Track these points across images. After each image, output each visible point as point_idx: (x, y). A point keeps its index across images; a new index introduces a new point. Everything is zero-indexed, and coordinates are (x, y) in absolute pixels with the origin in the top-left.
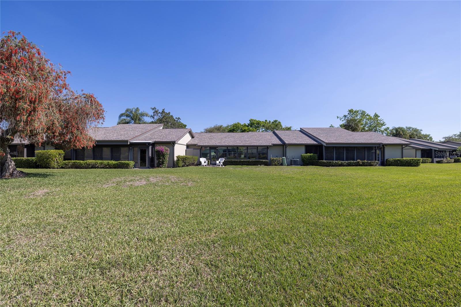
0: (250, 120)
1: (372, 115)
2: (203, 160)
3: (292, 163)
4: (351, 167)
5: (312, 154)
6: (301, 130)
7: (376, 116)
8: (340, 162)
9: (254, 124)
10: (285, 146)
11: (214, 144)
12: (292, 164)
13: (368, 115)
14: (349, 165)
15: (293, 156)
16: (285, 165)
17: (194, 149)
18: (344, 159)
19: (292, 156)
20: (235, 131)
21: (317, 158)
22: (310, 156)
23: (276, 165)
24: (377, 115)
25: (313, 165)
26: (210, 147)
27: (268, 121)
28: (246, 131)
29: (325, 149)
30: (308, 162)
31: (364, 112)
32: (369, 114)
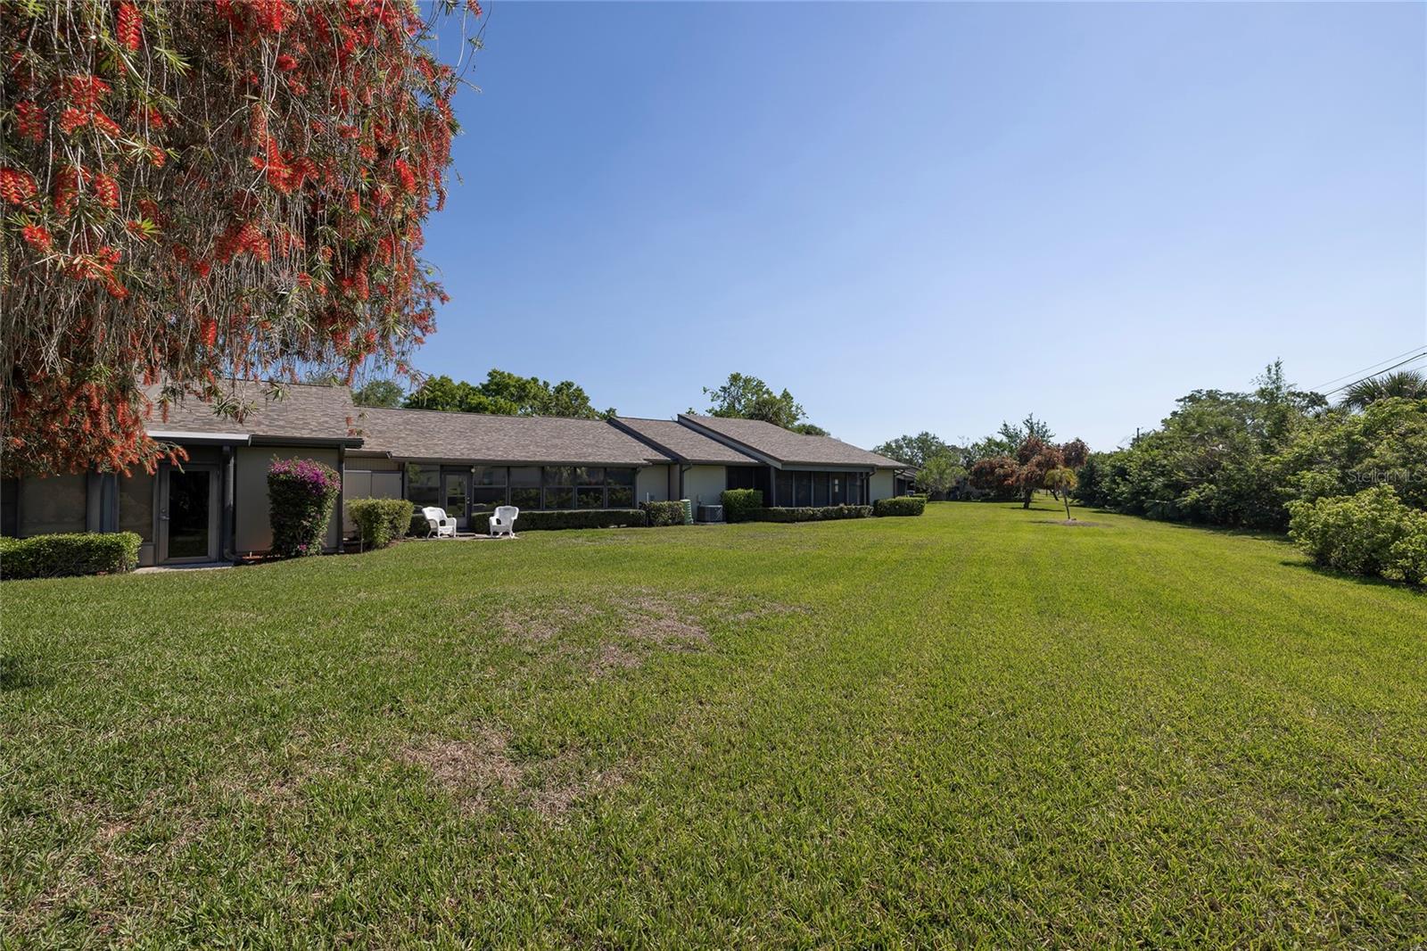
0: (490, 374)
1: (778, 395)
2: (432, 513)
3: (701, 516)
4: (830, 522)
5: (752, 490)
6: (681, 420)
7: (786, 395)
8: (810, 510)
9: (507, 386)
10: (678, 466)
11: (458, 454)
12: (706, 519)
13: (767, 392)
14: (826, 517)
15: (700, 497)
16: (689, 523)
17: (374, 471)
18: (810, 500)
19: (697, 497)
20: (440, 407)
21: (761, 502)
22: (748, 496)
23: (666, 524)
24: (788, 394)
25: (756, 521)
26: (442, 466)
27: (541, 383)
28: (487, 409)
29: (776, 478)
30: (743, 513)
31: (761, 383)
32: (771, 390)
